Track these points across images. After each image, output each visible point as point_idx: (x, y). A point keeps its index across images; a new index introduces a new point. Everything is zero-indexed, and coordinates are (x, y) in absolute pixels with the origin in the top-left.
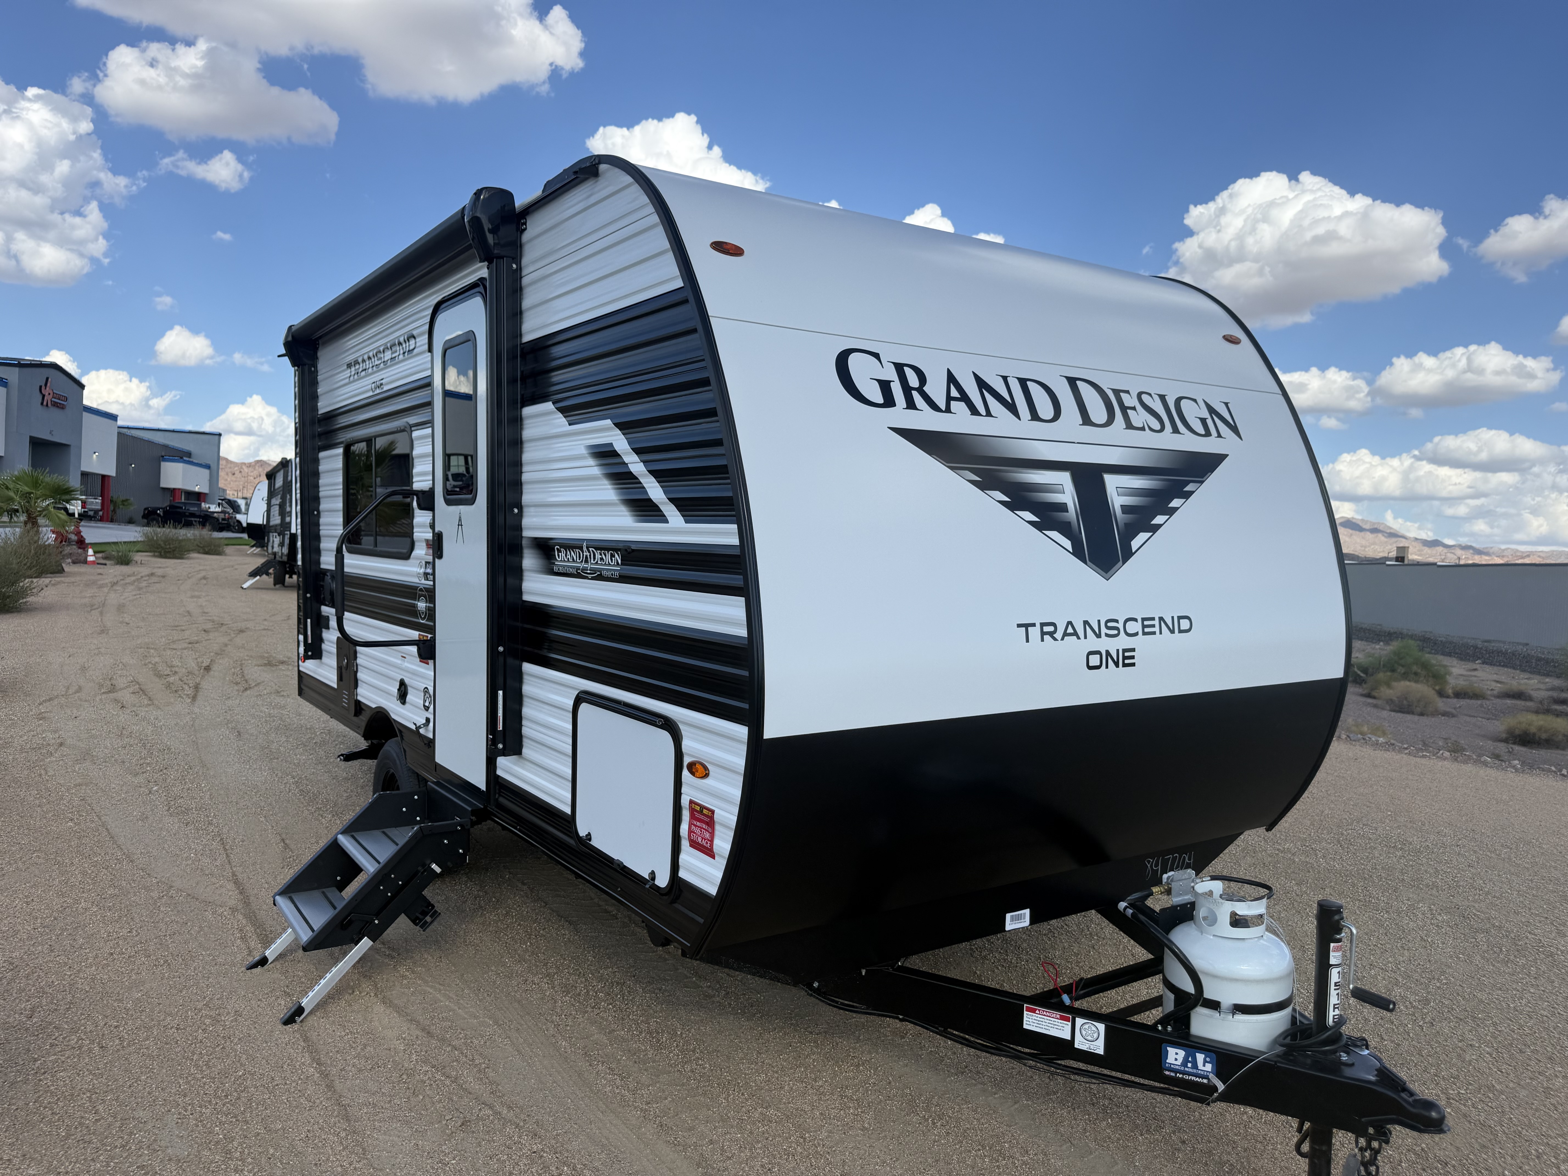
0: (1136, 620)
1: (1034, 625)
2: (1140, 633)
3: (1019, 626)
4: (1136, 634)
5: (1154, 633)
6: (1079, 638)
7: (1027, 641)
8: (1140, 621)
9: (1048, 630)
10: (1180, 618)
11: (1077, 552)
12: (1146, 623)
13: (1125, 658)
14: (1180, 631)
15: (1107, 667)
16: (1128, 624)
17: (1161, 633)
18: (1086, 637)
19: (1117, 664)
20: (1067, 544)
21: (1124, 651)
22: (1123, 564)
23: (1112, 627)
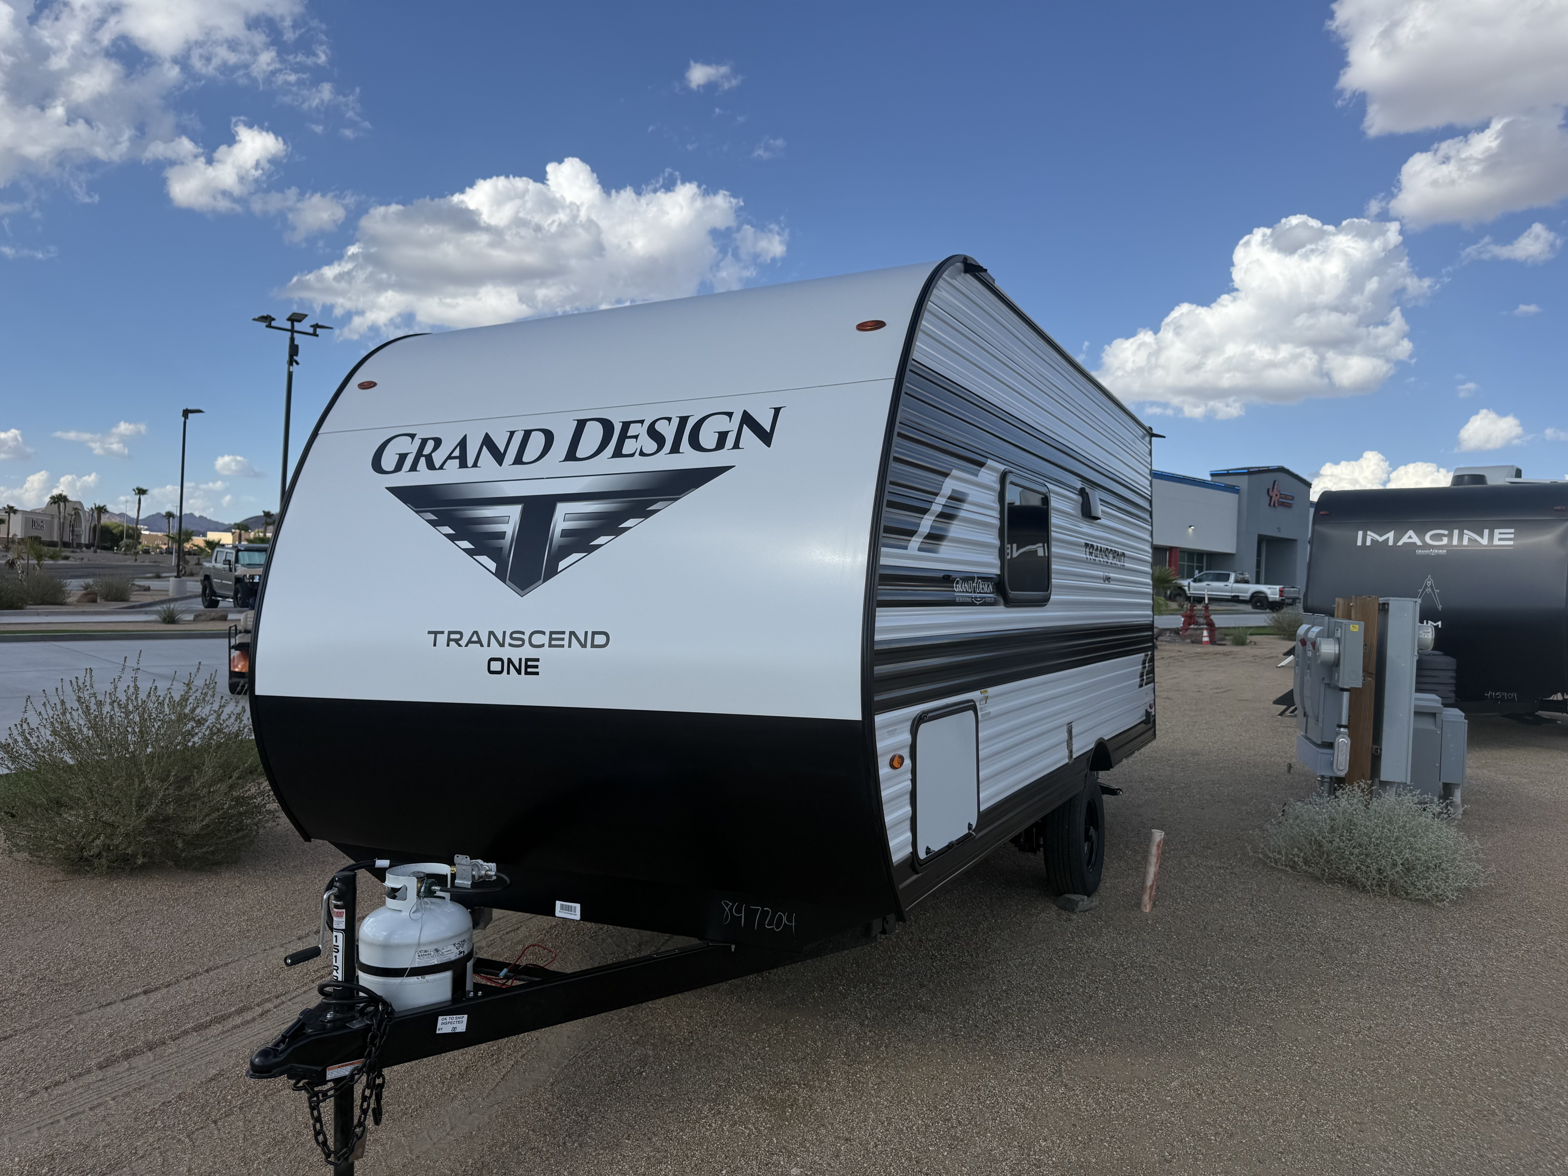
0: (543, 633)
1: (442, 633)
2: (547, 645)
3: (430, 633)
4: (543, 646)
5: (563, 646)
6: (482, 646)
7: (435, 645)
8: (548, 634)
9: (454, 638)
10: (594, 633)
11: (500, 574)
12: (554, 636)
13: (527, 666)
14: (593, 646)
15: (508, 673)
16: (534, 636)
17: (570, 646)
18: (489, 646)
19: (519, 672)
20: (492, 566)
21: (527, 660)
22: (543, 582)
23: (517, 638)
